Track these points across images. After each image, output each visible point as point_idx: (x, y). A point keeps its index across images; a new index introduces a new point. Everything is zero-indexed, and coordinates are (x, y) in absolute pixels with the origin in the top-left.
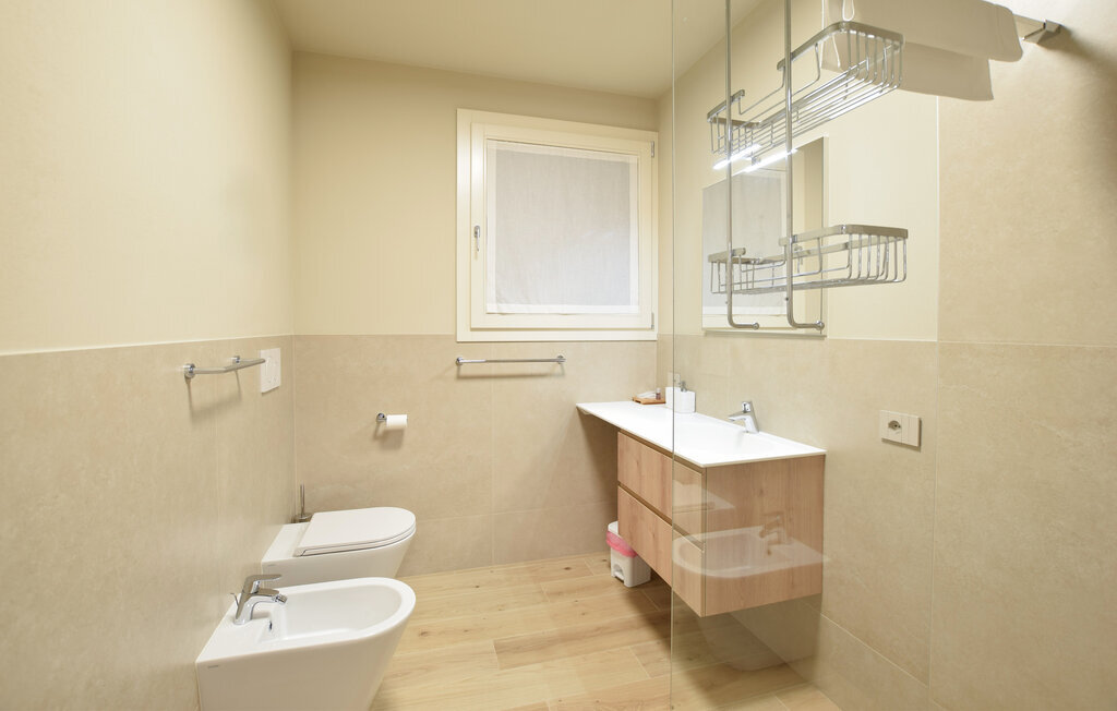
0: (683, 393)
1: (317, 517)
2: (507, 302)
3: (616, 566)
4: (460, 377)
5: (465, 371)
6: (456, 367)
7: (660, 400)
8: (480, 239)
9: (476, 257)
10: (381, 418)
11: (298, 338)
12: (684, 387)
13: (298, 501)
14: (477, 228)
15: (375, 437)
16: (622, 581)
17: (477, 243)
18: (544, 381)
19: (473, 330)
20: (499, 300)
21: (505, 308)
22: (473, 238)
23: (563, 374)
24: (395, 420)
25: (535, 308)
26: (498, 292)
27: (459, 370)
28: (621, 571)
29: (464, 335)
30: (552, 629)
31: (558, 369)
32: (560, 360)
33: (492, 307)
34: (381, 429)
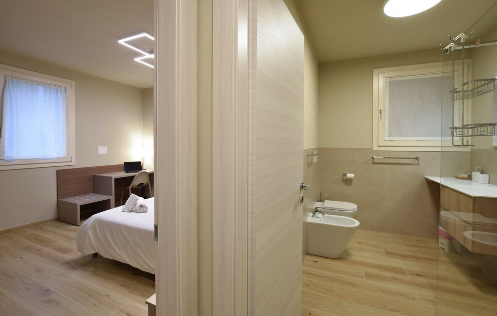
0: (482, 175)
1: (326, 201)
2: (393, 136)
3: (442, 243)
4: (373, 163)
5: (375, 161)
6: (372, 160)
7: (470, 178)
8: (383, 114)
9: (381, 121)
10: (345, 175)
11: (320, 148)
12: (482, 172)
13: (320, 197)
14: (381, 110)
15: (343, 180)
16: (444, 249)
17: (381, 116)
18: (410, 166)
19: (379, 146)
20: (390, 135)
21: (392, 139)
22: (379, 114)
23: (418, 164)
24: (350, 175)
25: (405, 138)
26: (389, 133)
27: (373, 160)
28: (444, 245)
29: (375, 148)
30: (408, 253)
31: (416, 162)
32: (417, 158)
33: (387, 138)
34: (345, 178)
